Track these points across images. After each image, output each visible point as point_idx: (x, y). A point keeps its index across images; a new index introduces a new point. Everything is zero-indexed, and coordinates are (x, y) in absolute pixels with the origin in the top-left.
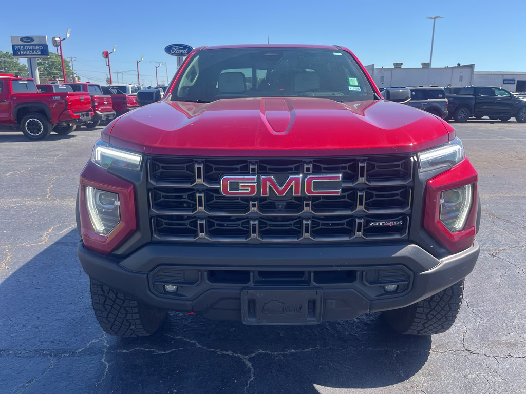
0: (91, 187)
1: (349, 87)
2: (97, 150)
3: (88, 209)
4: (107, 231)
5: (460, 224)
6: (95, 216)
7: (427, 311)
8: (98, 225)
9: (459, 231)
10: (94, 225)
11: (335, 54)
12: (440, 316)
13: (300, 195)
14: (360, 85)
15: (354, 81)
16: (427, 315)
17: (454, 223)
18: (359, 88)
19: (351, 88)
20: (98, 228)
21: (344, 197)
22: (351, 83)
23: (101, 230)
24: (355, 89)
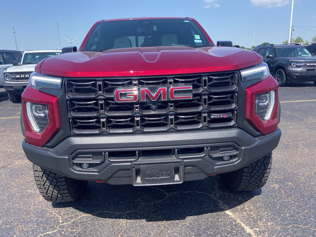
0: (29, 103)
1: (195, 40)
2: (32, 78)
3: (28, 117)
4: (41, 131)
5: (268, 117)
6: (33, 122)
7: (249, 178)
8: (36, 128)
9: (267, 121)
10: (33, 127)
11: (185, 21)
12: (257, 181)
13: (166, 100)
14: (201, 39)
15: (197, 37)
16: (249, 181)
17: (264, 116)
18: (201, 41)
19: (196, 41)
20: (35, 130)
21: (194, 100)
22: (196, 38)
23: (37, 130)
24: (199, 41)
